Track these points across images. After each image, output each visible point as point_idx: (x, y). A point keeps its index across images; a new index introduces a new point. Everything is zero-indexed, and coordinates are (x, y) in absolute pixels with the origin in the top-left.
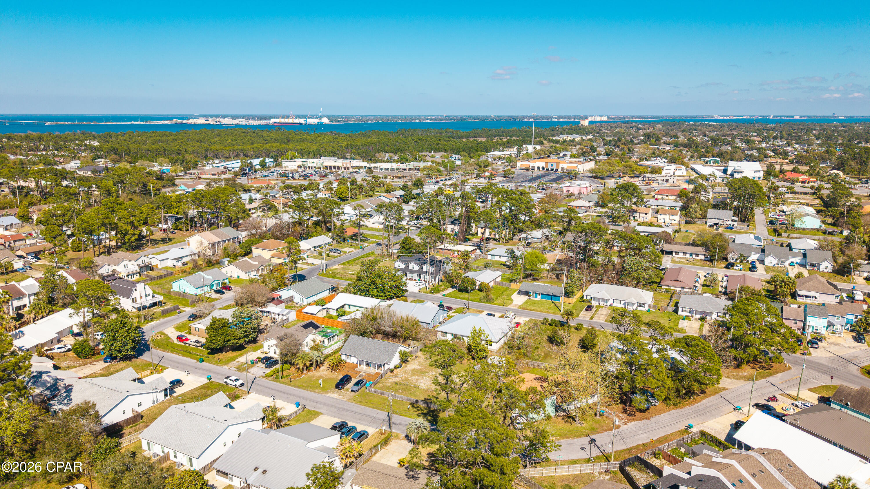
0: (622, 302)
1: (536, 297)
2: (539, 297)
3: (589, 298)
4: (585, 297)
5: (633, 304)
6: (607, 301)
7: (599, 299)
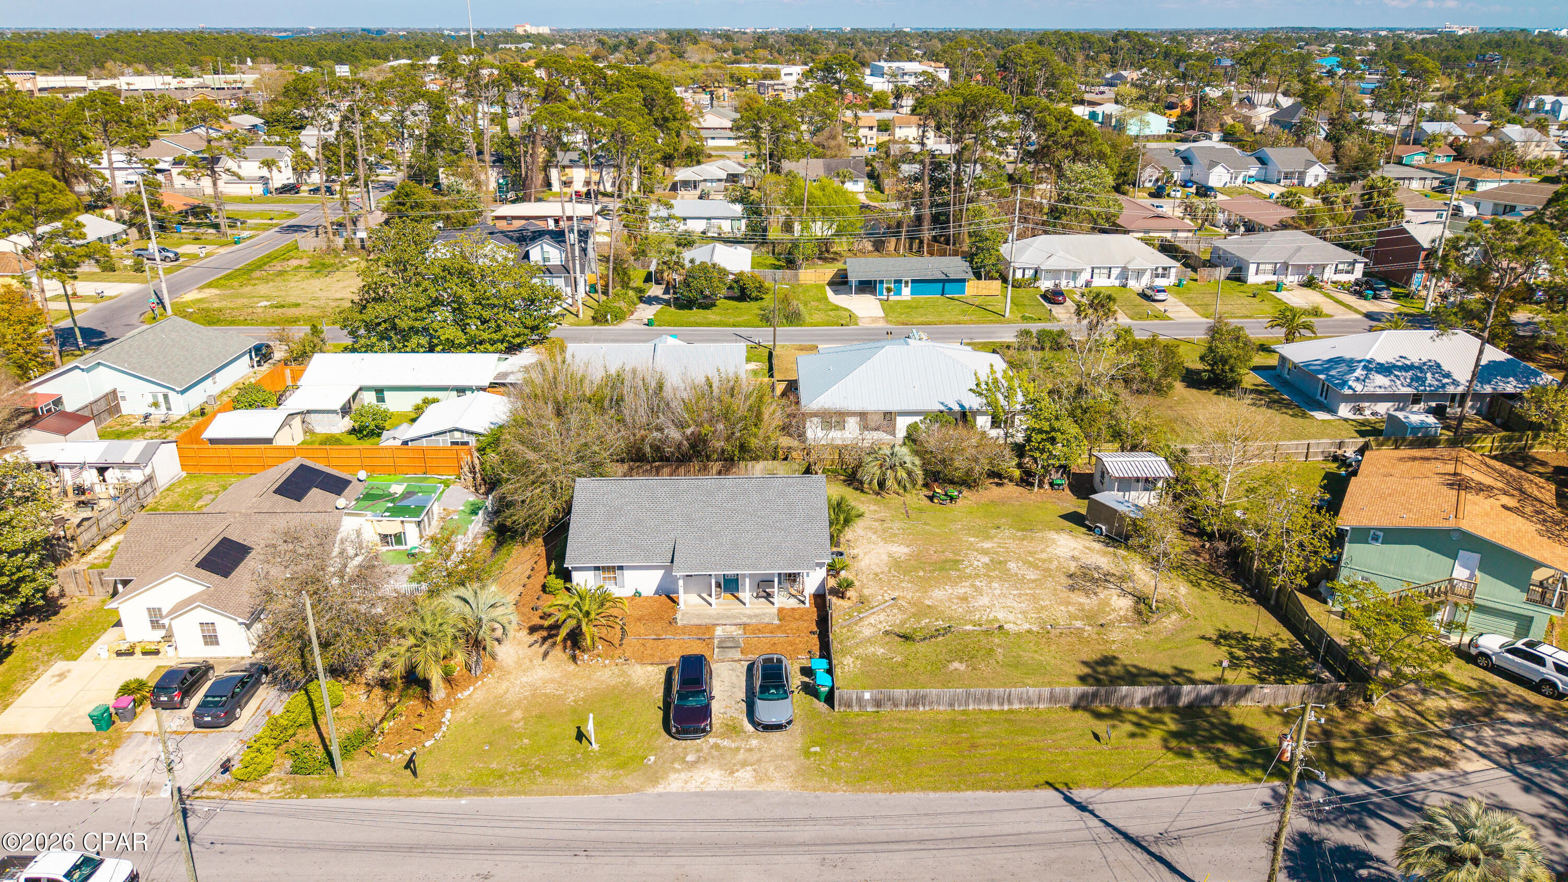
0: (1115, 272)
1: (899, 292)
2: (906, 291)
3: (1029, 273)
4: (1019, 275)
5: (1139, 273)
6: (1075, 274)
7: (1055, 273)
